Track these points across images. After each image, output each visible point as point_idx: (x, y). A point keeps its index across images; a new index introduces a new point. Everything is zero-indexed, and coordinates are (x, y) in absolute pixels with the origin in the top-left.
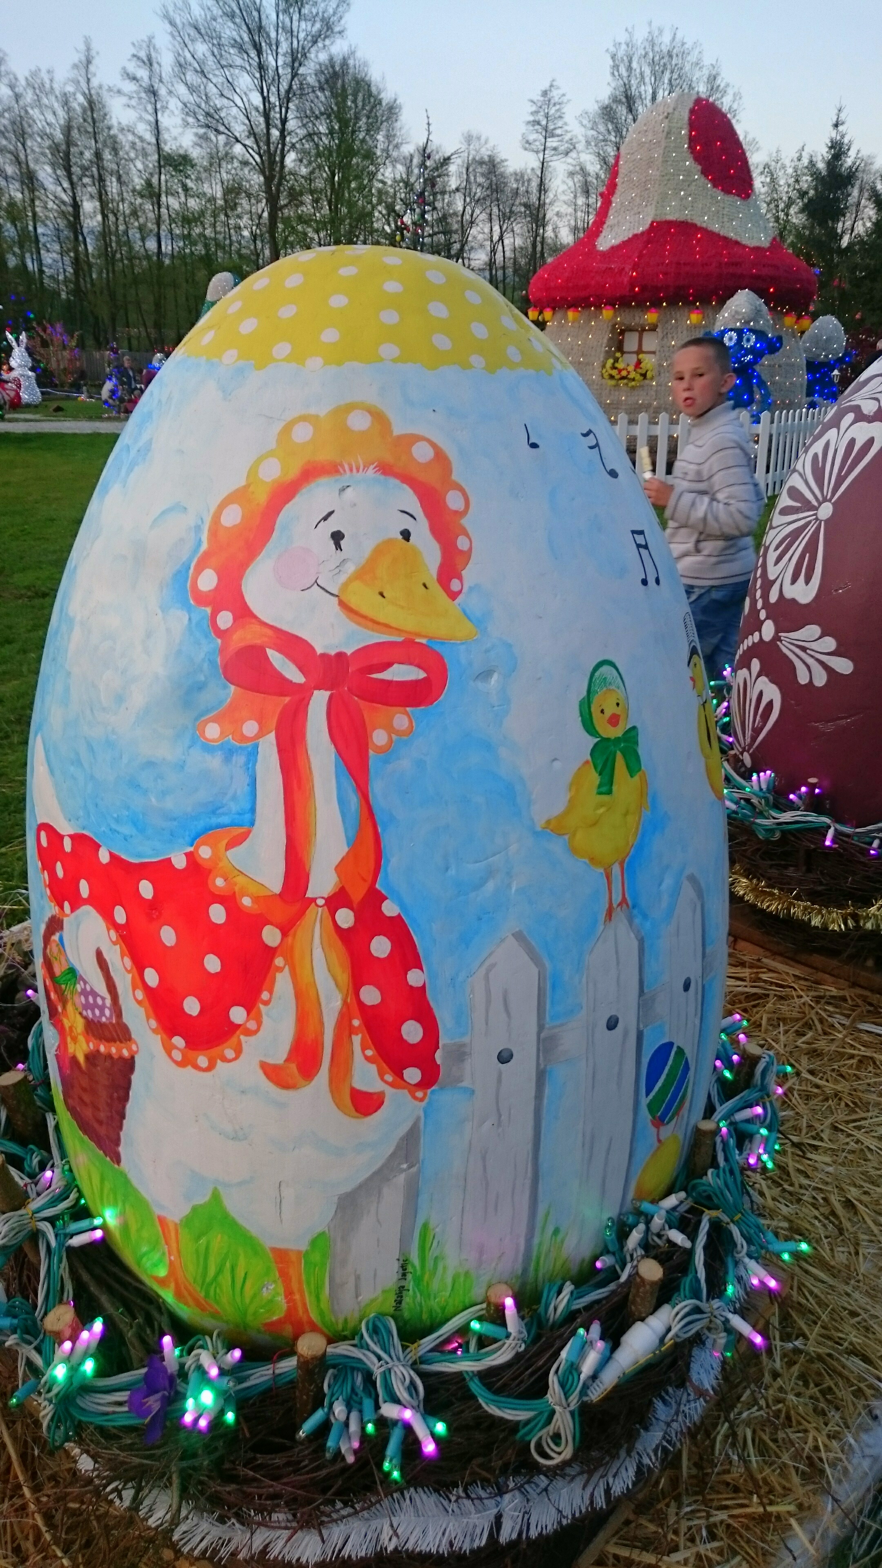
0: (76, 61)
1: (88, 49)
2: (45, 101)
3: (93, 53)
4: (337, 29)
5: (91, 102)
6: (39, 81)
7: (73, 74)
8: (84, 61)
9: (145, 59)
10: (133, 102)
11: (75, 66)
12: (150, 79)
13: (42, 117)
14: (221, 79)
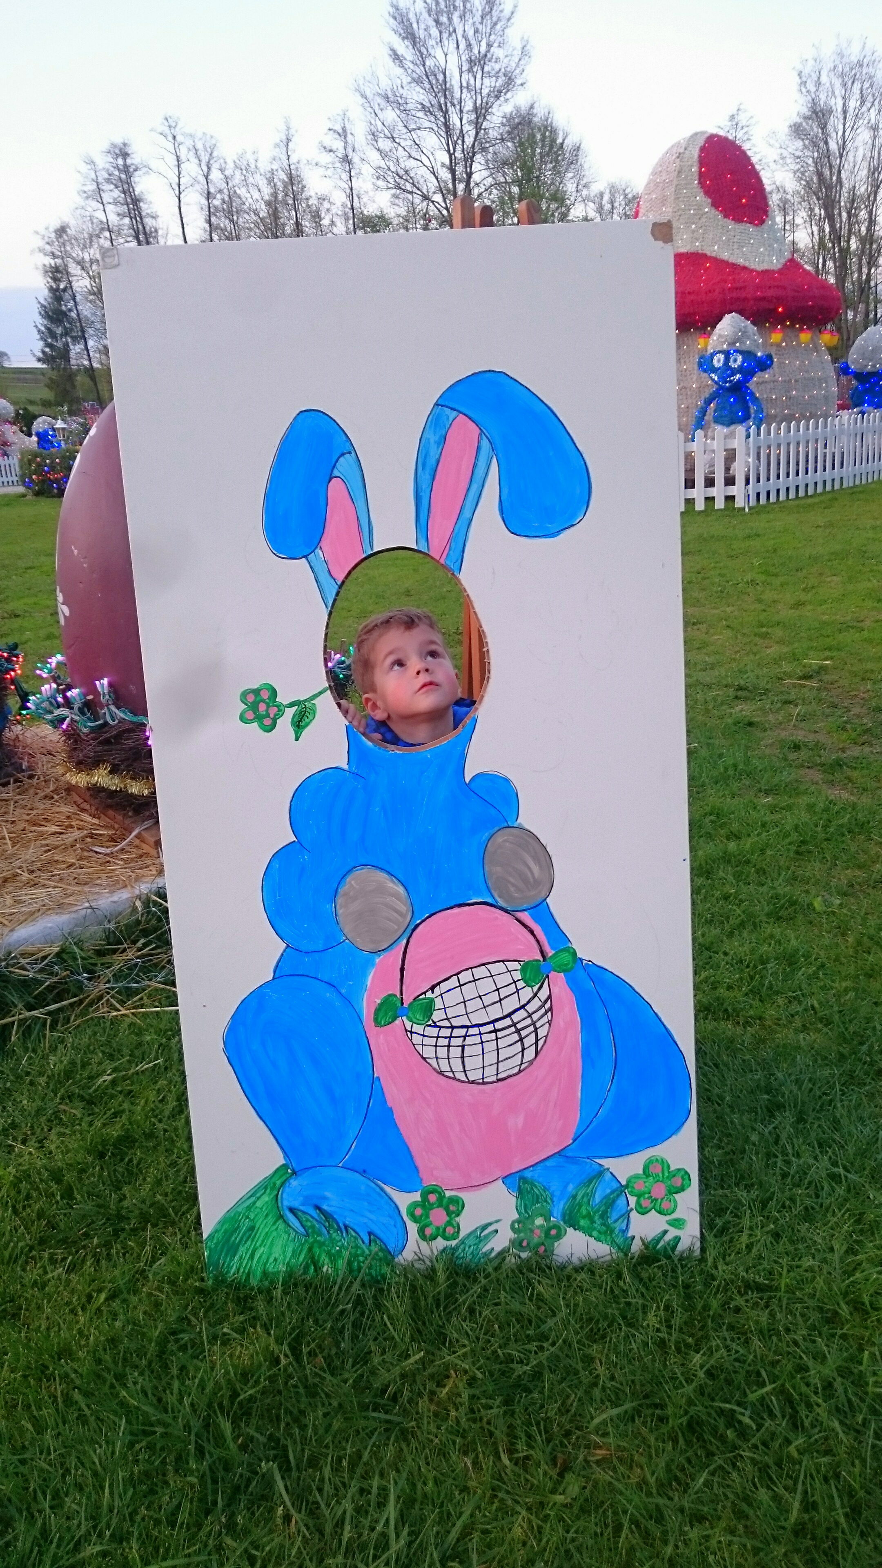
0: (278, 141)
1: (288, 129)
2: (251, 180)
3: (292, 132)
4: (519, 82)
5: (291, 177)
6: (245, 163)
7: (276, 152)
8: (285, 141)
9: (340, 131)
10: (329, 172)
11: (277, 145)
12: (345, 148)
13: (248, 195)
14: (410, 142)
